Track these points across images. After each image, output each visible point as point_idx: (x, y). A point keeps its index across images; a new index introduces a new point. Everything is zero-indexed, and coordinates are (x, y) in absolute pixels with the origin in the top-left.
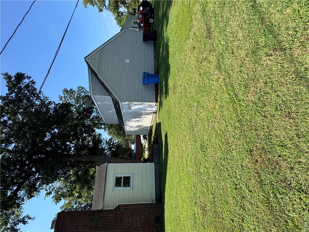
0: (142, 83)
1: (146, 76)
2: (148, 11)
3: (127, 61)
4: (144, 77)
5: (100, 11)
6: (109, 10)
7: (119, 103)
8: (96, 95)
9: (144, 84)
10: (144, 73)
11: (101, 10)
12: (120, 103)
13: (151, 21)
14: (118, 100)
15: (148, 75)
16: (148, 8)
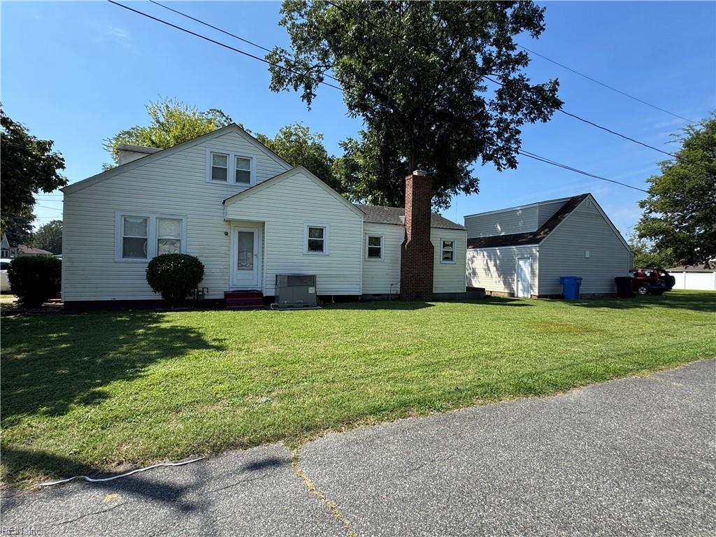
0: (562, 276)
1: (577, 282)
2: (660, 285)
3: (588, 255)
4: (576, 279)
5: (641, 203)
6: (642, 217)
7: (536, 243)
8: (539, 211)
9: (562, 279)
10: (581, 279)
11: (642, 205)
12: (537, 245)
13: (642, 290)
14: (541, 243)
15: (579, 285)
16: (663, 285)
